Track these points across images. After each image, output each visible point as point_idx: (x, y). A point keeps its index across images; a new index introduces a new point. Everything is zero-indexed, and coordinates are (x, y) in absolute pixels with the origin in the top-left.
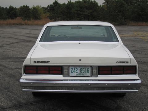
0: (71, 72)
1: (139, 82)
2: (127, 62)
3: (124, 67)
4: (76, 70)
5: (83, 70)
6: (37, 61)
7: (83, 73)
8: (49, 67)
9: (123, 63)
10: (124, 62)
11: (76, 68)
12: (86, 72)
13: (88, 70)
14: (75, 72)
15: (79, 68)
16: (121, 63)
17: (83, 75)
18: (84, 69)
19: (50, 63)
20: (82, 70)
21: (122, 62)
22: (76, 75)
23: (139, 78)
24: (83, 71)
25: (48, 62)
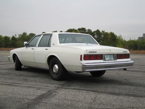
1: (133, 62)
3: (125, 54)
4: (107, 57)
6: (90, 51)
8: (96, 55)
15: (109, 56)
17: (111, 59)
19: (97, 52)
22: (108, 59)
23: (131, 60)
24: (111, 57)
25: (96, 52)
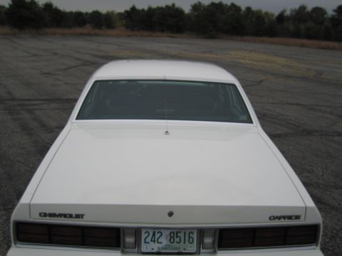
0: (145, 242)
2: (298, 217)
4: (157, 236)
5: (177, 237)
6: (48, 212)
7: (178, 245)
9: (286, 220)
10: (290, 218)
11: (157, 232)
12: (185, 242)
13: (191, 235)
14: (154, 241)
15: (167, 232)
16: (282, 220)
17: (176, 249)
18: (179, 235)
20: (173, 237)
21: (284, 217)
22: (159, 248)
24: (177, 240)
